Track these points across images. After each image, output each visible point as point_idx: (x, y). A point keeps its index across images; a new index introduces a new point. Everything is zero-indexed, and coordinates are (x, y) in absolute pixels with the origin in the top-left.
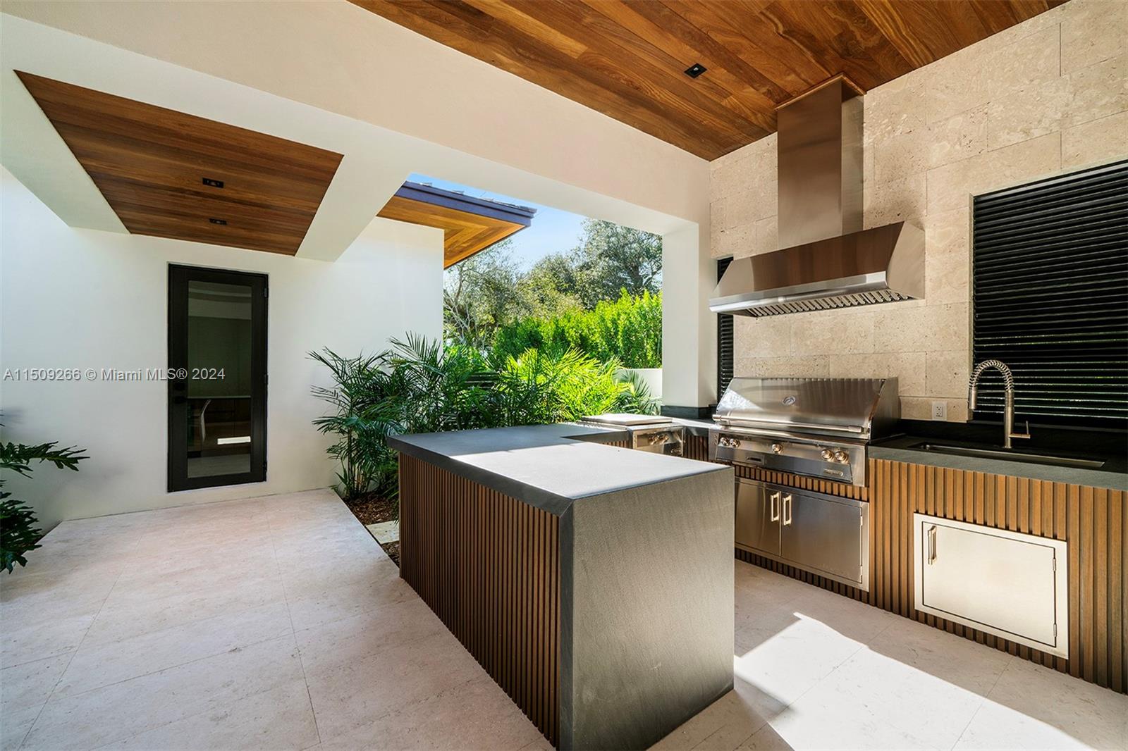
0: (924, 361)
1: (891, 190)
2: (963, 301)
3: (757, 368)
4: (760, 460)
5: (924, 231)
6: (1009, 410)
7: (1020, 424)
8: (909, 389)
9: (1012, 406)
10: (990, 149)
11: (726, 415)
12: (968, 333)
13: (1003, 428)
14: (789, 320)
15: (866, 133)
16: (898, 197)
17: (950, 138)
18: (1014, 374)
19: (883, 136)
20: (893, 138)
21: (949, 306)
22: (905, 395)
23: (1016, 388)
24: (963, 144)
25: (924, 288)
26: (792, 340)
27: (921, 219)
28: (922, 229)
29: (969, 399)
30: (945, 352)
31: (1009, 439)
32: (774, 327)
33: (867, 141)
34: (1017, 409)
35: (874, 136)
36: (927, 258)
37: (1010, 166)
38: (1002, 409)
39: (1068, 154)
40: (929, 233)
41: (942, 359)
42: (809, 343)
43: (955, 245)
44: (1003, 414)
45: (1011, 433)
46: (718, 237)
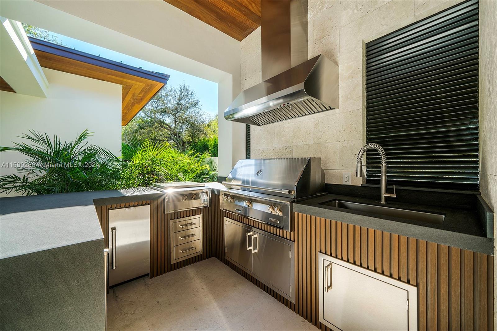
0: (339, 147)
1: (322, 44)
2: (359, 108)
3: (261, 155)
4: (241, 211)
5: (338, 66)
6: (383, 177)
7: (390, 187)
8: (331, 165)
9: (385, 175)
10: (373, 9)
11: (231, 182)
12: (362, 128)
13: (380, 189)
14: (274, 127)
15: (309, 12)
16: (325, 48)
17: (351, 6)
18: (387, 154)
19: (317, 12)
20: (323, 12)
21: (352, 112)
22: (329, 169)
23: (388, 163)
24: (358, 9)
25: (339, 102)
26: (276, 138)
27: (337, 59)
28: (338, 65)
29: (357, 170)
30: (349, 141)
31: (384, 197)
32: (267, 131)
33: (310, 16)
34: (388, 177)
35: (313, 13)
36: (340, 83)
37: (384, 18)
38: (379, 176)
39: (418, 4)
40: (341, 67)
41: (348, 145)
42: (283, 139)
43: (354, 73)
44: (380, 179)
45: (385, 193)
46: (244, 83)
